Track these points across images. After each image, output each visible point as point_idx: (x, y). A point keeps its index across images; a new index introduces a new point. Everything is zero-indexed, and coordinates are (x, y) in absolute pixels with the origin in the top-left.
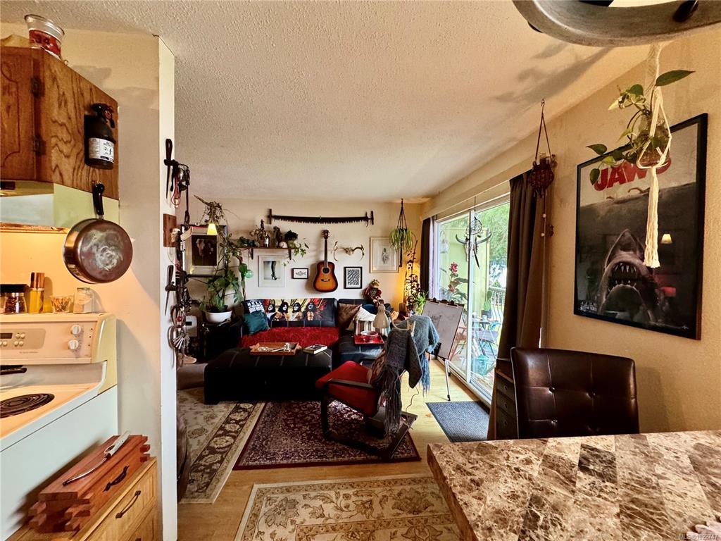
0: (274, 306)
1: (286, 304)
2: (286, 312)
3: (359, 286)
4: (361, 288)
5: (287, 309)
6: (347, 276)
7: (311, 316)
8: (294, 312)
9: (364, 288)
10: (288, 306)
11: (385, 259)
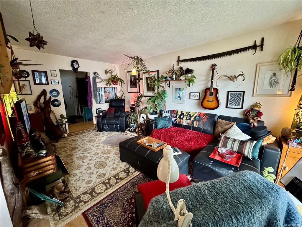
0: (177, 114)
1: (183, 114)
2: (182, 119)
3: (240, 107)
4: (242, 108)
5: (183, 117)
6: (229, 99)
7: (196, 124)
8: (187, 119)
9: (244, 108)
10: (184, 116)
11: (273, 83)
